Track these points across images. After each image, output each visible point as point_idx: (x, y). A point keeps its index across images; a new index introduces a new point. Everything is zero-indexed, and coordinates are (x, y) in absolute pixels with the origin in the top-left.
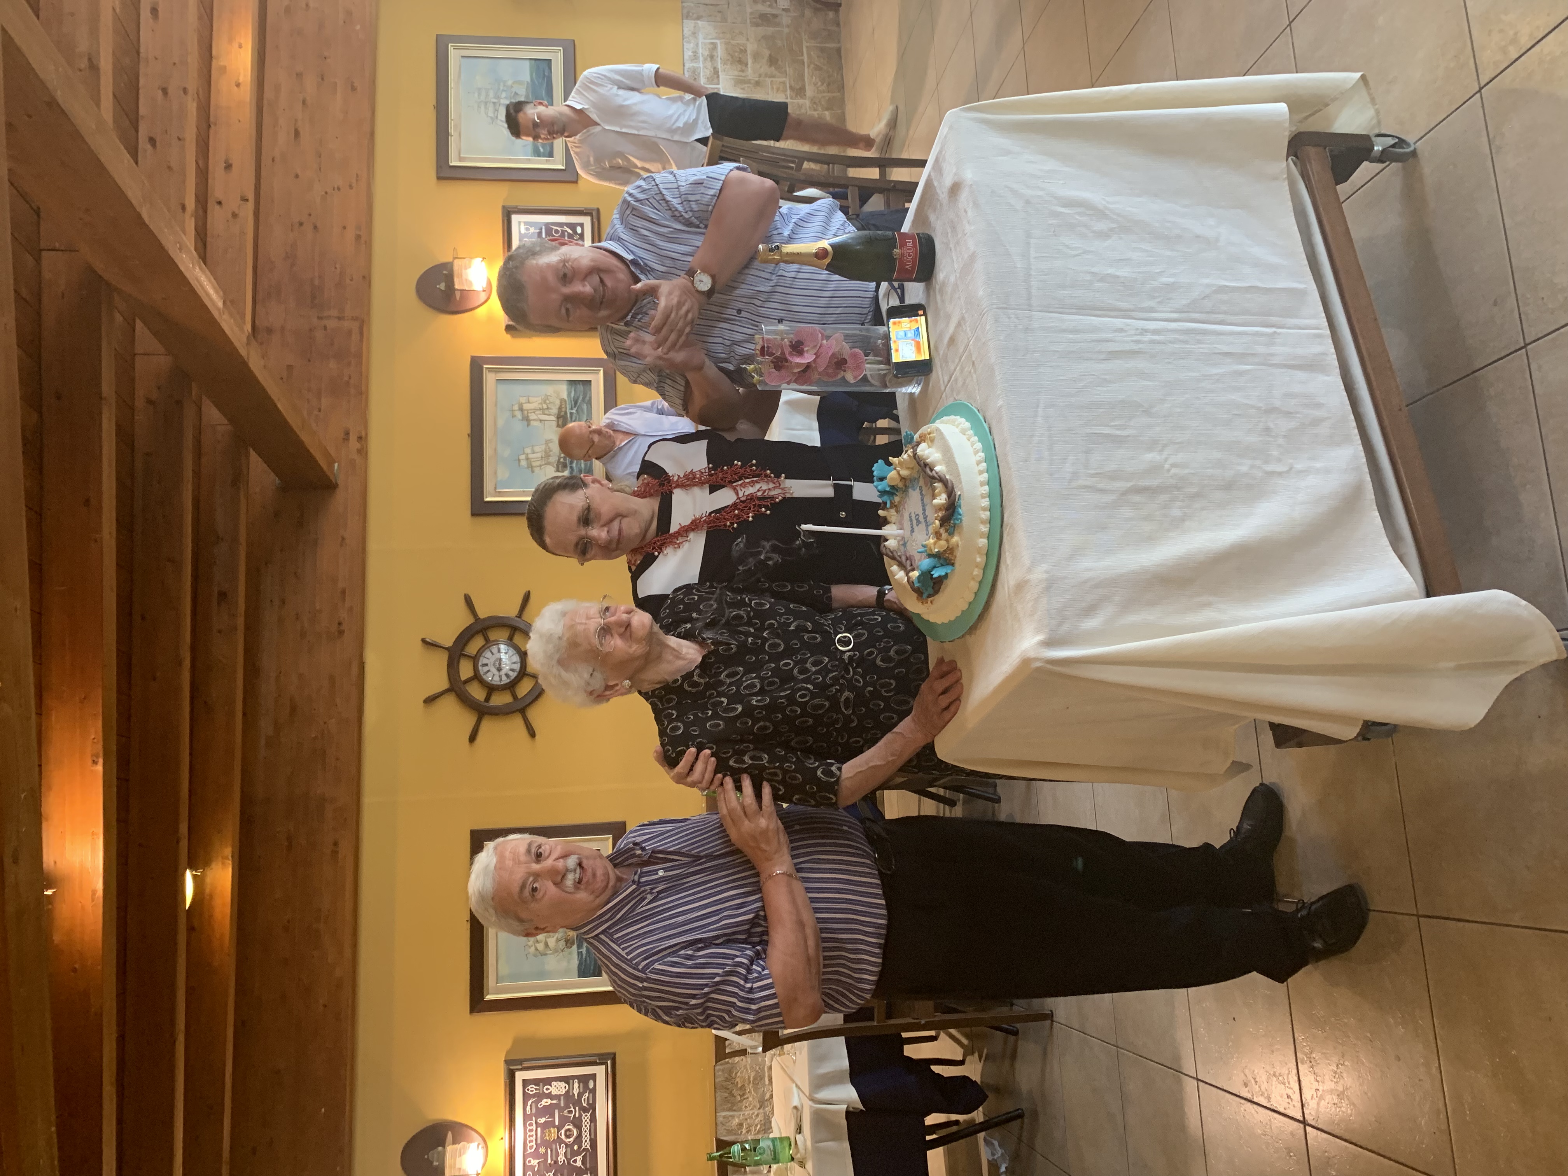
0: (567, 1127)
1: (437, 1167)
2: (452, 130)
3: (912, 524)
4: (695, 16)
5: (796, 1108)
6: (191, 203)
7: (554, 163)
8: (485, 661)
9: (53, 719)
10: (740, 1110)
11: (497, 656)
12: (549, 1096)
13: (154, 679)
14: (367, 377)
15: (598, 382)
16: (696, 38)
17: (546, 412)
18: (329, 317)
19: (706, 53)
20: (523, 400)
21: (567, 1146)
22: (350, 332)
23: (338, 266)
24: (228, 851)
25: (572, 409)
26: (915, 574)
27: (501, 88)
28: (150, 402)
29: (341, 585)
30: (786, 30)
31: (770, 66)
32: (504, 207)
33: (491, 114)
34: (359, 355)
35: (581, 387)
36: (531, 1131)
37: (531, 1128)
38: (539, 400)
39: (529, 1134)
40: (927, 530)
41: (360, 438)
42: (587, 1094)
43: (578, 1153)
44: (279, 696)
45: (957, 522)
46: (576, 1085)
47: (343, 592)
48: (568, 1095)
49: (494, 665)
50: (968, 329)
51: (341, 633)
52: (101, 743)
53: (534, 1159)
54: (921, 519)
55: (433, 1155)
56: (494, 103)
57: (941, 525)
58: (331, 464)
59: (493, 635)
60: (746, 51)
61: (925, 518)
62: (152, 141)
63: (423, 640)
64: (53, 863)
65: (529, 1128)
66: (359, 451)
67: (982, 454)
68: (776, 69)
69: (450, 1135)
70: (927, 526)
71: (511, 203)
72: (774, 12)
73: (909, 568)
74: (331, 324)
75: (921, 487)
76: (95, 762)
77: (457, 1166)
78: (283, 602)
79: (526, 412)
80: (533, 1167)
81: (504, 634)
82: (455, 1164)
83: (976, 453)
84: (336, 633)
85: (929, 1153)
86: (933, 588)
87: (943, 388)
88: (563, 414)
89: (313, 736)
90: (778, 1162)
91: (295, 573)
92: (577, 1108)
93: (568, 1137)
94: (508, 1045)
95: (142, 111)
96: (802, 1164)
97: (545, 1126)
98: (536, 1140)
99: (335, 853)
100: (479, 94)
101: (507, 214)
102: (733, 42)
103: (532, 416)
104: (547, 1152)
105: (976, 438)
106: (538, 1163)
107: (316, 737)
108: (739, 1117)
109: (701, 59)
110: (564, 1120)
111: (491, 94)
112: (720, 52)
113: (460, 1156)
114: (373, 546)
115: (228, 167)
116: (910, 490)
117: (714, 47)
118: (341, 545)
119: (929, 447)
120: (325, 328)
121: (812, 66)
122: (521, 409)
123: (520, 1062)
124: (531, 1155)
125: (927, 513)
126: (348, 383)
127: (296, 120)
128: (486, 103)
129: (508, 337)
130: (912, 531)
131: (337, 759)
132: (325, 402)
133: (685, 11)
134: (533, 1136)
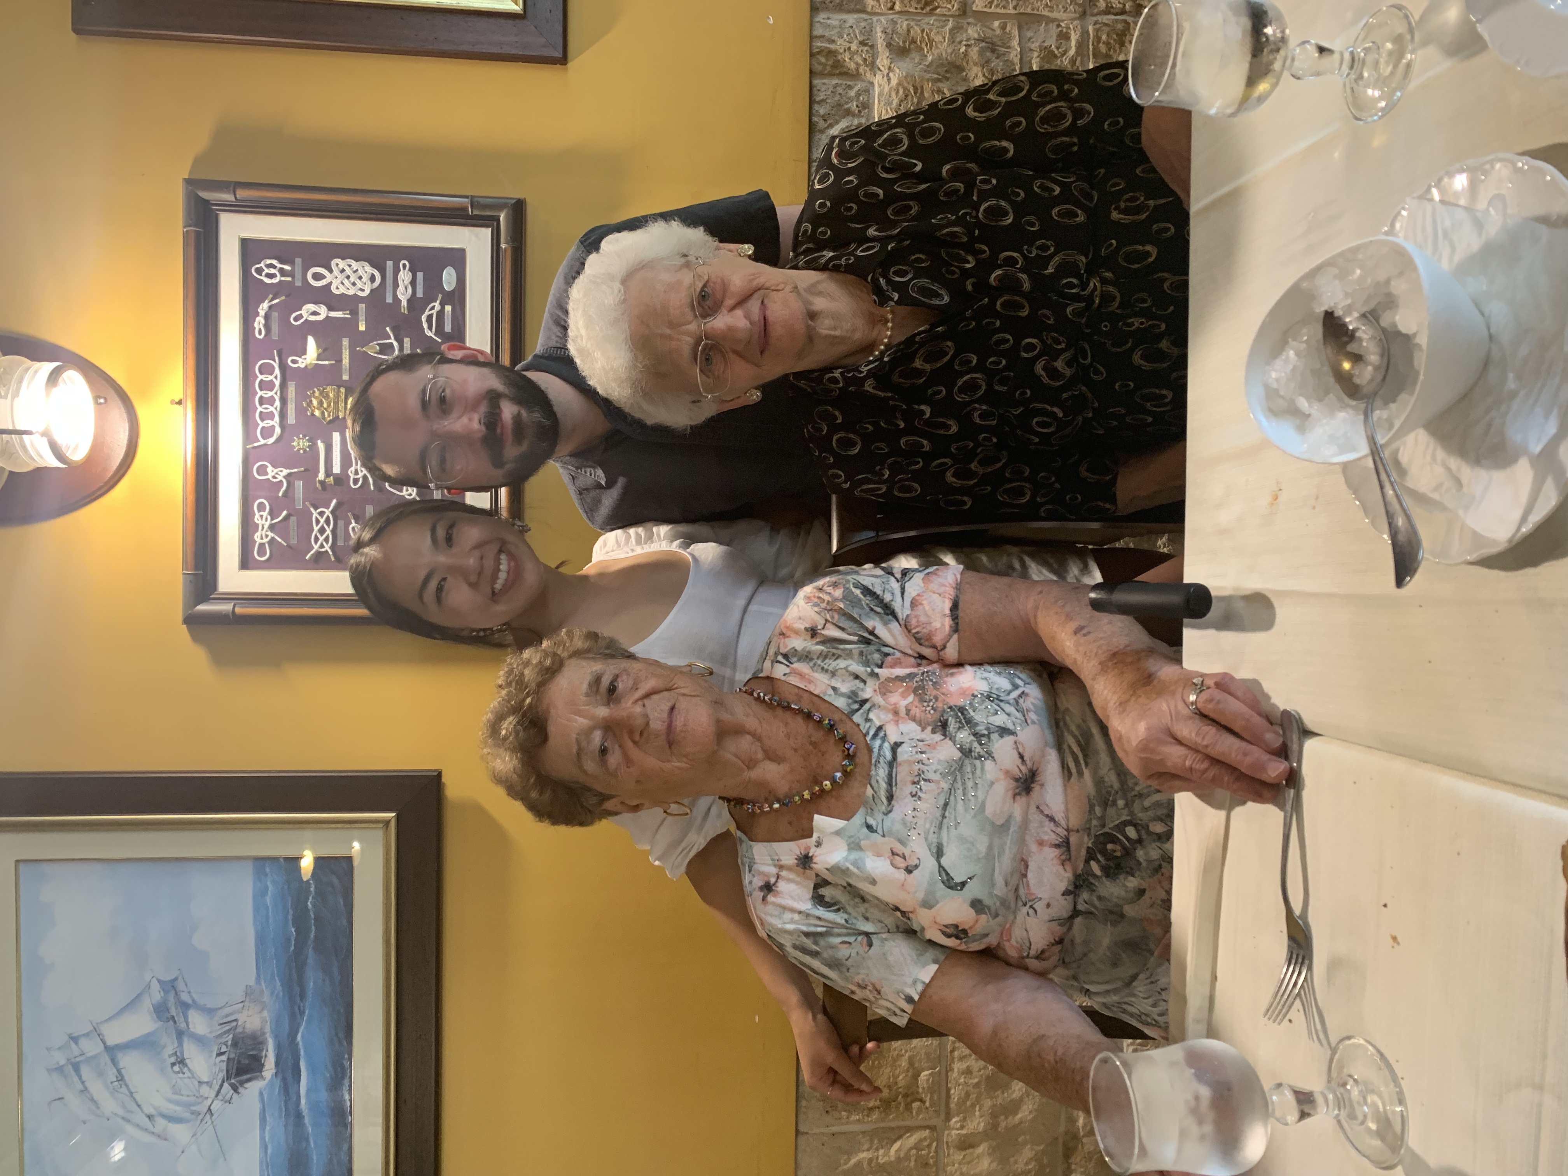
12: (325, 296)
36: (269, 386)
37: (267, 379)
39: (260, 394)
42: (436, 303)
46: (405, 277)
48: (379, 300)
53: (275, 467)
65: (260, 378)
80: (273, 485)
92: (407, 340)
97: (308, 377)
98: (283, 415)
104: (313, 448)
106: (288, 477)
123: (233, 188)
124: (264, 452)
134: (271, 401)
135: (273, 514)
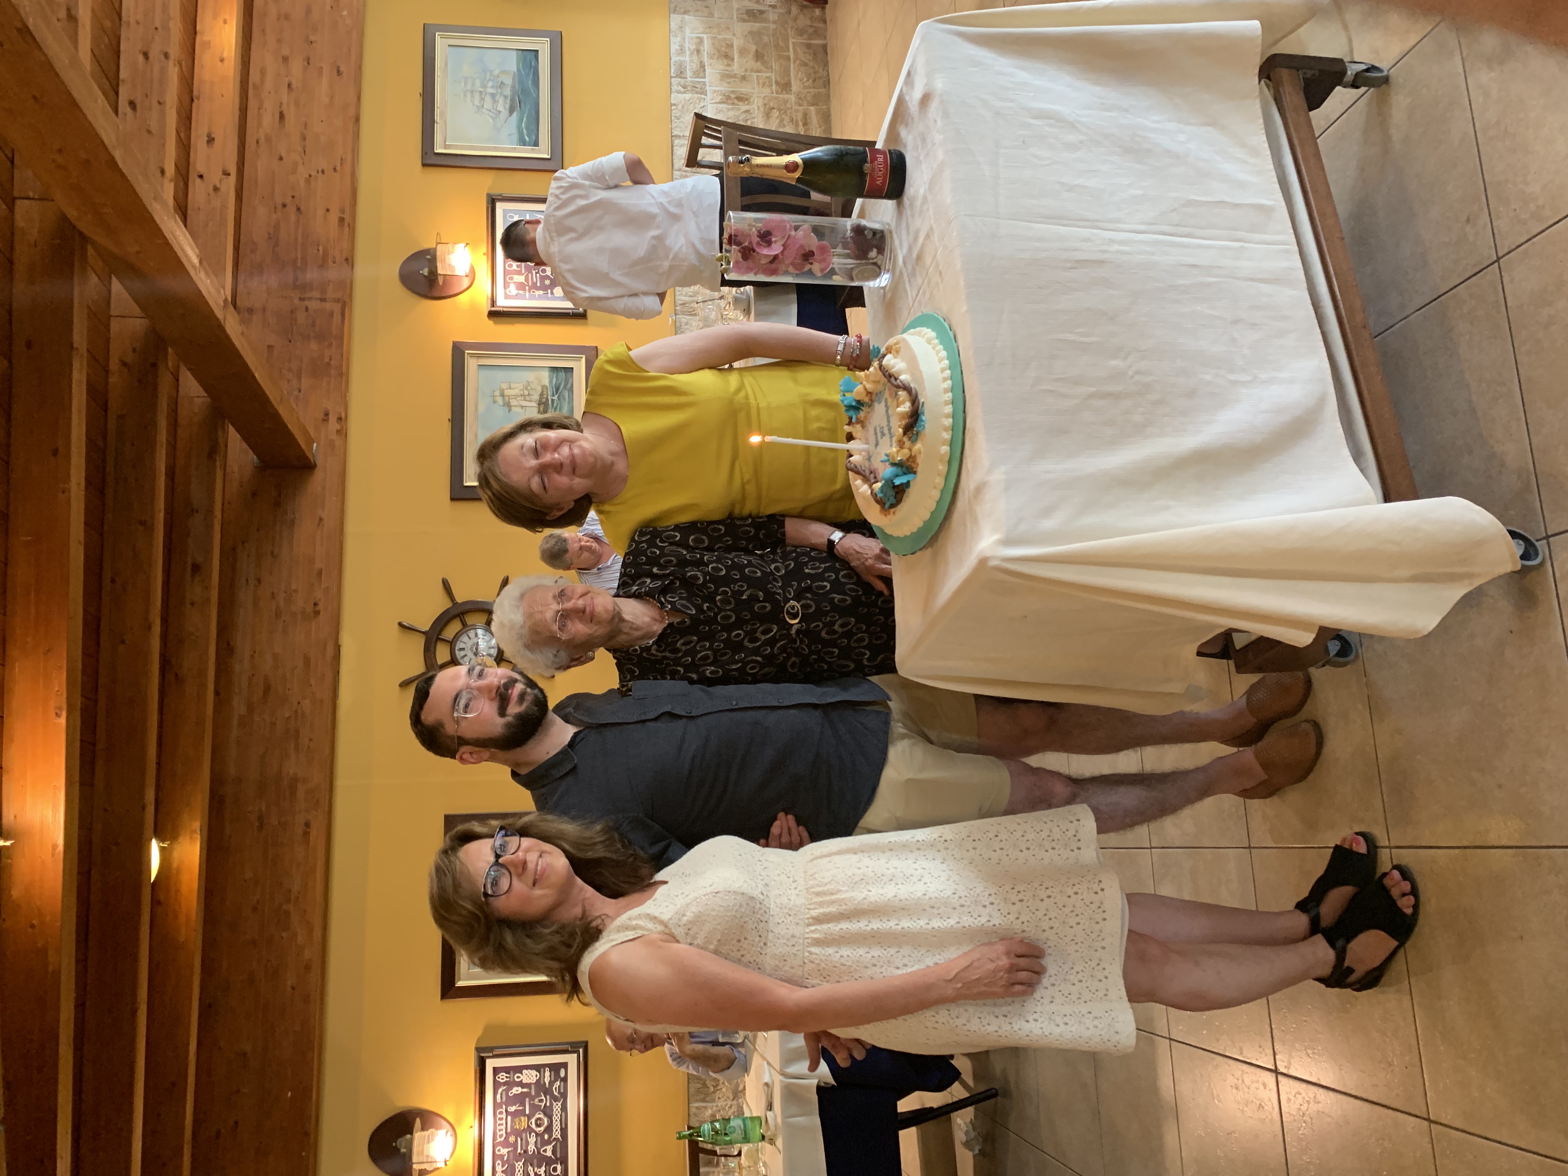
0: (537, 1116)
1: (404, 1154)
2: (437, 118)
3: (877, 438)
4: (682, 10)
5: (767, 1084)
6: (170, 170)
7: (539, 152)
8: (462, 646)
9: (17, 670)
10: (713, 1101)
11: (475, 640)
12: (521, 1084)
13: (123, 642)
14: (348, 359)
15: (580, 369)
16: (684, 32)
17: (528, 398)
18: (310, 299)
19: (693, 47)
20: (504, 386)
21: (537, 1135)
22: (331, 314)
23: (321, 248)
24: (197, 825)
25: (553, 396)
26: (878, 485)
27: (488, 77)
28: (124, 364)
29: (318, 565)
30: (773, 26)
31: (757, 61)
32: (488, 195)
33: (477, 102)
34: (340, 338)
35: (562, 374)
36: (501, 1119)
37: (501, 1116)
38: (521, 386)
39: (499, 1122)
40: (891, 441)
41: (340, 419)
42: (558, 1083)
43: (548, 1142)
44: (253, 675)
45: (920, 429)
46: (547, 1074)
47: (320, 573)
48: (539, 1084)
49: (471, 649)
50: (936, 239)
51: (317, 613)
52: (65, 695)
53: (503, 1148)
54: (886, 431)
55: (401, 1143)
56: (480, 92)
57: (905, 433)
58: (310, 441)
59: (470, 619)
60: (732, 46)
61: (890, 430)
62: (132, 104)
63: (400, 624)
64: (12, 818)
65: (499, 1116)
66: (339, 432)
67: (946, 362)
68: (762, 64)
69: (418, 1121)
70: (891, 437)
71: (495, 192)
72: (761, 8)
73: (873, 481)
74: (313, 305)
75: (886, 402)
76: (58, 715)
77: (425, 1154)
78: (259, 581)
79: (507, 398)
80: (502, 1156)
81: (481, 619)
82: (423, 1152)
83: (941, 360)
84: (312, 614)
85: (902, 1134)
86: (895, 498)
87: (911, 304)
88: (544, 400)
89: (287, 715)
90: (748, 1142)
91: (272, 553)
92: (548, 1097)
93: (538, 1126)
94: (479, 1032)
95: (123, 74)
96: (772, 1142)
97: (515, 1115)
98: (506, 1129)
99: (306, 834)
100: (466, 83)
101: (492, 202)
102: (720, 37)
103: (513, 402)
104: (516, 1140)
105: (941, 347)
106: (508, 1152)
107: (290, 717)
108: (712, 1108)
109: (688, 53)
110: (535, 1108)
111: (478, 83)
112: (707, 46)
113: (429, 1142)
114: (351, 528)
115: (211, 140)
116: (876, 404)
117: (701, 41)
118: (318, 525)
119: (895, 357)
120: (307, 309)
121: (798, 62)
122: (502, 395)
123: (491, 1049)
124: (500, 1143)
125: (891, 425)
126: (328, 364)
127: (281, 103)
128: (472, 92)
129: (491, 322)
130: (877, 445)
131: (310, 740)
132: (306, 382)
133: (672, 6)
134: (502, 1124)
135: (503, 1166)
